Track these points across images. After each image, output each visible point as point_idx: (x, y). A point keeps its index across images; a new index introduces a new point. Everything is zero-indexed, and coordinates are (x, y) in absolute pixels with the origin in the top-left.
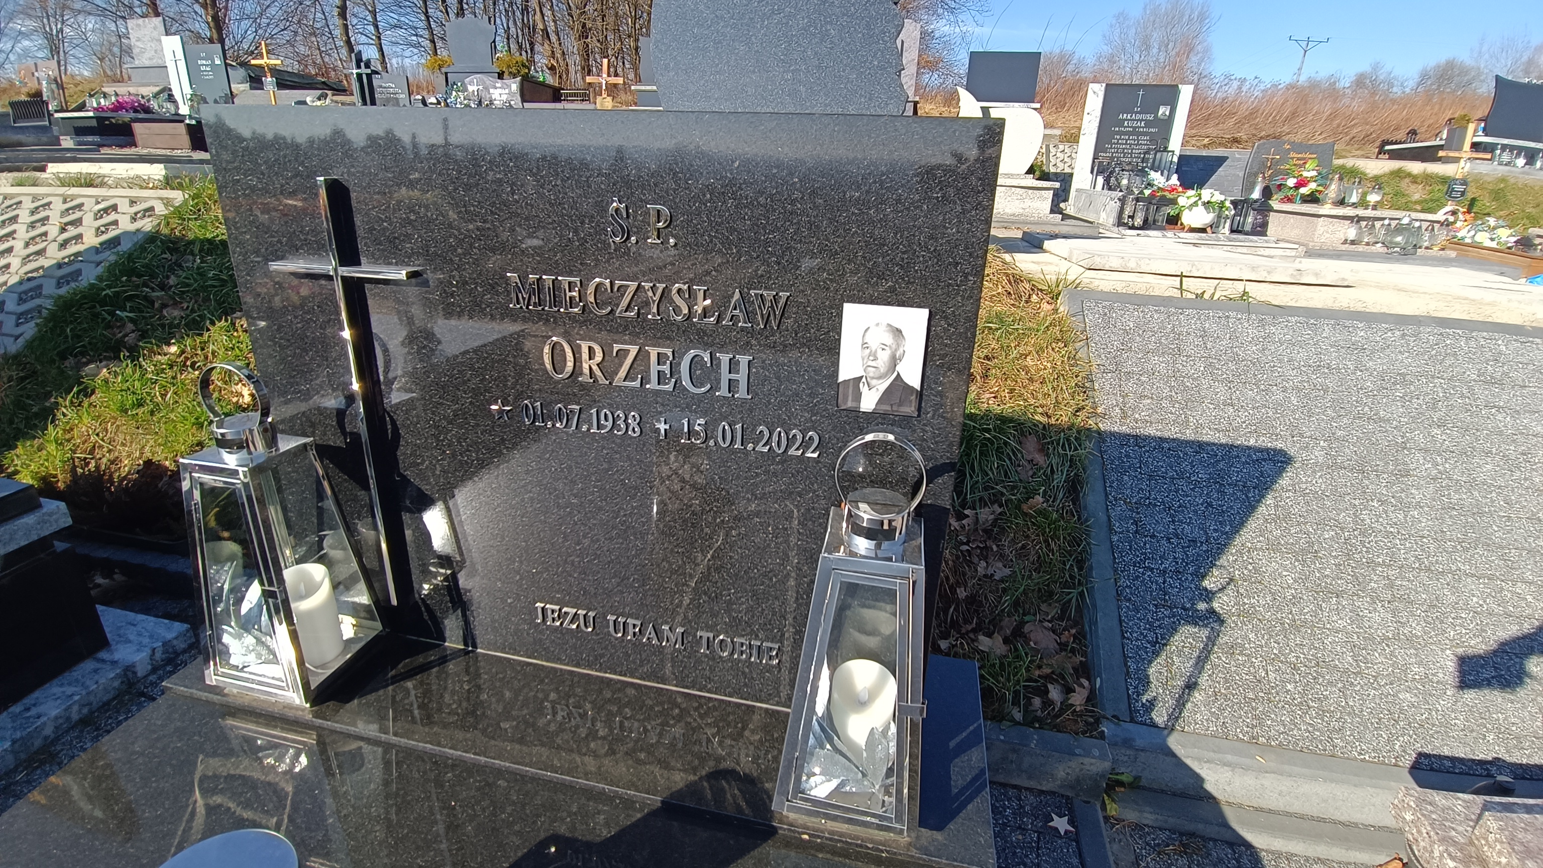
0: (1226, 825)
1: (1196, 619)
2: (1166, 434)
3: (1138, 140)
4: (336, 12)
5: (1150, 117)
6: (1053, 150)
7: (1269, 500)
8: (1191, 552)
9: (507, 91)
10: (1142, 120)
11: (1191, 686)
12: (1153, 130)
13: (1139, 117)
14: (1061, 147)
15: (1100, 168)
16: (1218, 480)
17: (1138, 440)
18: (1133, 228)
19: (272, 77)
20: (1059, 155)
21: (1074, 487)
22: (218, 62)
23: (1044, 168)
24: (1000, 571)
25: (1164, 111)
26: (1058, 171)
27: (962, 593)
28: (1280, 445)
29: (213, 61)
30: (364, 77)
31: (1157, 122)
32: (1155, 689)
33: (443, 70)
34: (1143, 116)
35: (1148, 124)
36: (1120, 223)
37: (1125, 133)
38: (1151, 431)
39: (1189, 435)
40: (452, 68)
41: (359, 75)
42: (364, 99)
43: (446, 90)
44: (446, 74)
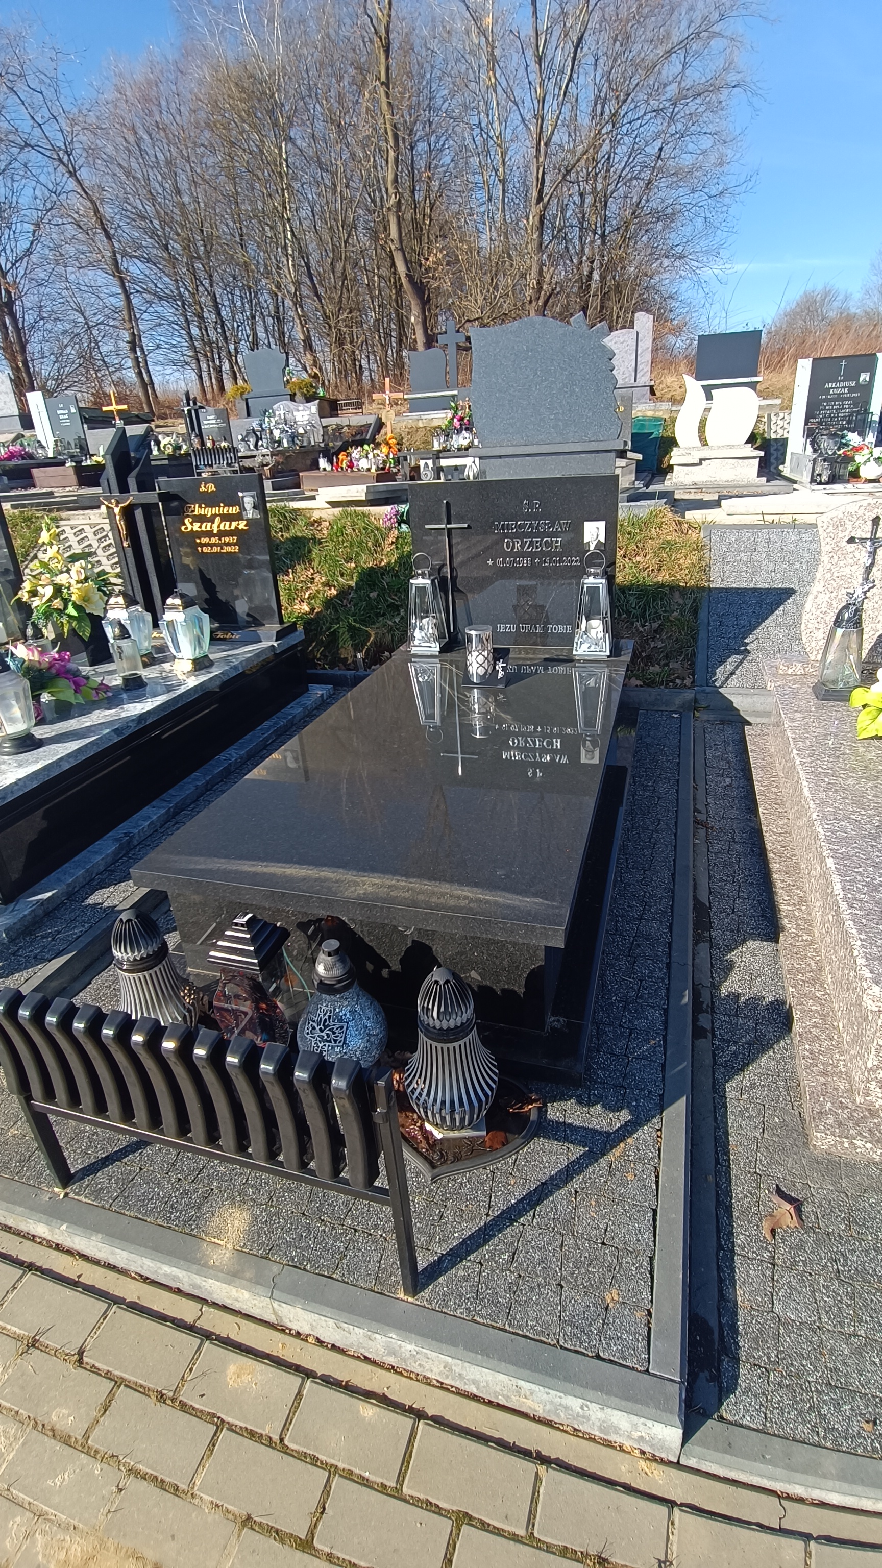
0: (740, 715)
1: (738, 652)
2: (741, 586)
3: (843, 405)
4: (127, 346)
5: (853, 384)
6: (774, 419)
7: (781, 608)
8: (742, 630)
9: (308, 412)
10: (844, 388)
11: (732, 674)
12: (856, 395)
13: (842, 384)
14: (781, 415)
15: (811, 434)
16: (760, 604)
17: (727, 590)
18: (820, 483)
19: (120, 419)
20: (779, 422)
21: (695, 612)
22: (73, 410)
23: (766, 435)
24: (660, 644)
25: (864, 377)
26: (779, 437)
27: (644, 654)
28: (792, 586)
29: (69, 410)
30: (193, 412)
31: (859, 387)
32: (718, 675)
33: (245, 396)
34: (847, 384)
35: (851, 390)
36: (813, 481)
37: (831, 400)
38: (734, 586)
39: (752, 586)
40: (251, 395)
41: (189, 411)
42: (193, 429)
43: (249, 415)
44: (247, 400)
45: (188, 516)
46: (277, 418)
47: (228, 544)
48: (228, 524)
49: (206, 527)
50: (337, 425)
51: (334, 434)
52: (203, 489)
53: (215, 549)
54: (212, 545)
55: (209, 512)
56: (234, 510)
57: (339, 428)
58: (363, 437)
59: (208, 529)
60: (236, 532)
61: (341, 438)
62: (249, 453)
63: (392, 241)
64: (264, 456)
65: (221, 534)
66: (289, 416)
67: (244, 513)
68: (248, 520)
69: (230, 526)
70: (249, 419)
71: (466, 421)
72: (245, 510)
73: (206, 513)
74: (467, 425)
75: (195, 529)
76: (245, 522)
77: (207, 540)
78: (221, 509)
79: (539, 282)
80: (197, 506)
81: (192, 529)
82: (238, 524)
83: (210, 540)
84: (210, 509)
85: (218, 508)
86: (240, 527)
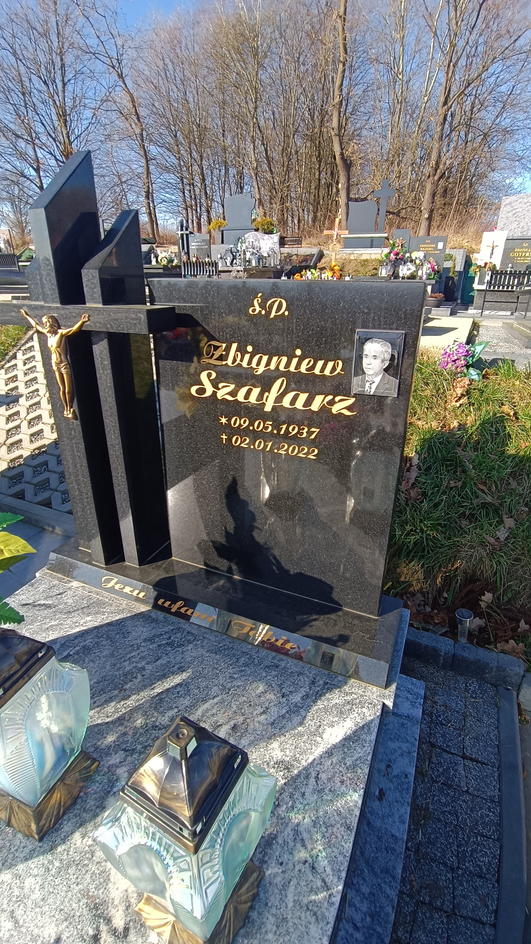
9: (270, 242)
30: (185, 236)
33: (222, 229)
40: (226, 228)
41: (182, 235)
42: (183, 248)
43: (222, 242)
44: (223, 231)
45: (208, 367)
46: (247, 244)
47: (295, 440)
48: (303, 397)
49: (247, 396)
50: (288, 254)
51: (285, 260)
53: (260, 444)
54: (255, 436)
55: (260, 364)
56: (330, 368)
57: (290, 256)
58: (308, 264)
59: (253, 398)
61: (291, 263)
62: (226, 269)
63: (333, 129)
64: (238, 271)
65: (283, 415)
66: (256, 244)
67: (356, 381)
68: (361, 397)
69: (308, 402)
70: (223, 245)
71: (400, 256)
72: (360, 371)
73: (254, 365)
74: (401, 259)
75: (220, 394)
76: (353, 400)
77: (245, 423)
78: (295, 361)
79: (437, 163)
80: (234, 346)
81: (214, 393)
82: (332, 403)
83: (252, 424)
84: (265, 358)
85: (285, 359)
86: (335, 409)
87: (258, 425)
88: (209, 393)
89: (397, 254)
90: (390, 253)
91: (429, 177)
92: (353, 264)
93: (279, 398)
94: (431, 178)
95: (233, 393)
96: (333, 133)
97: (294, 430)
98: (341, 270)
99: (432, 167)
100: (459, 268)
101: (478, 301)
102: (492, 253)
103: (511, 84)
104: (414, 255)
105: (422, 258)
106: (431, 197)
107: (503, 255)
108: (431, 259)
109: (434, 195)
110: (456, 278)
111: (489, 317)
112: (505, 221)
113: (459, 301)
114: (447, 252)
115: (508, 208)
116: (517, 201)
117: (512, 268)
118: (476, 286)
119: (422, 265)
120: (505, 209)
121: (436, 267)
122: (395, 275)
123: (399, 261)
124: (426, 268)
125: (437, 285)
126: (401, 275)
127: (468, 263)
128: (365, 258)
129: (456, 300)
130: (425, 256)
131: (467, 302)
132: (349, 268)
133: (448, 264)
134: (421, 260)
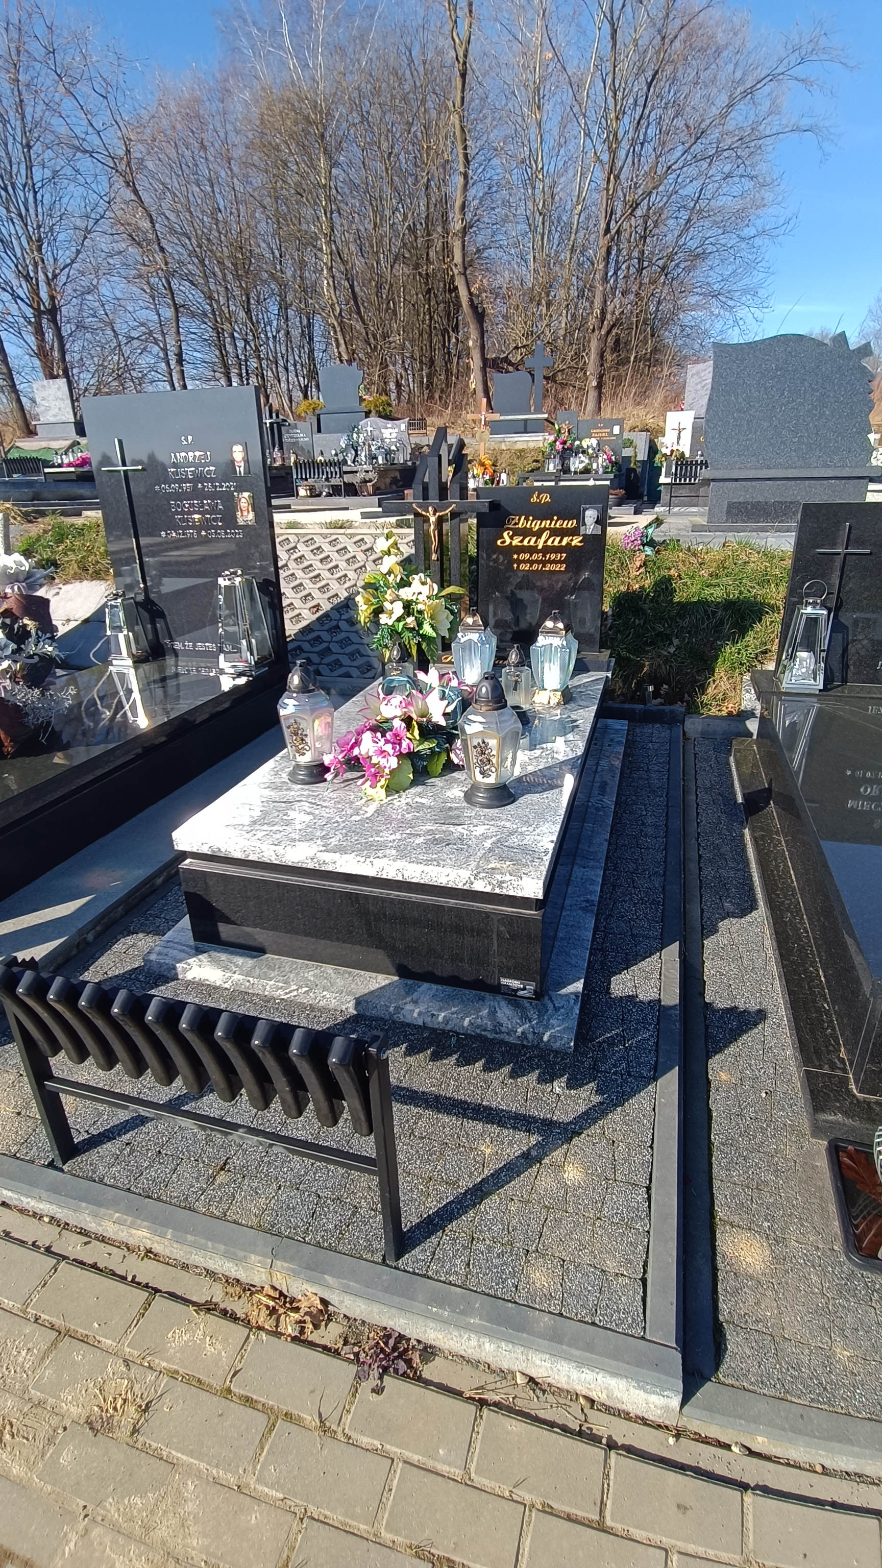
9: (397, 430)
33: (317, 412)
40: (324, 411)
43: (319, 431)
44: (319, 415)
45: (508, 529)
46: (365, 435)
47: (554, 562)
48: (558, 539)
49: (529, 542)
50: (418, 443)
52: (534, 499)
53: (535, 567)
54: (532, 563)
55: (536, 526)
56: (570, 524)
59: (532, 543)
60: (568, 548)
63: (456, 265)
65: (546, 550)
66: (376, 433)
67: (582, 528)
68: (585, 536)
69: (560, 541)
70: (322, 435)
71: (568, 444)
72: (584, 524)
73: (533, 525)
74: (570, 449)
75: (514, 543)
76: (581, 538)
77: (527, 556)
78: (553, 523)
79: (603, 312)
80: (523, 517)
81: (511, 543)
82: (572, 540)
83: (531, 556)
84: (539, 522)
85: (548, 522)
86: (573, 544)
87: (535, 557)
88: (507, 543)
89: (564, 443)
90: (555, 442)
91: (593, 330)
92: (506, 456)
93: (546, 542)
94: (597, 332)
95: (522, 541)
96: (456, 272)
97: (553, 556)
98: (493, 465)
99: (597, 317)
100: (642, 456)
101: (665, 497)
102: (679, 438)
103: (697, 184)
104: (585, 443)
105: (595, 446)
106: (598, 358)
107: (692, 440)
108: (607, 448)
109: (602, 355)
110: (639, 470)
111: (676, 514)
112: (693, 395)
113: (645, 498)
114: (626, 435)
115: (696, 379)
116: (705, 370)
117: (702, 455)
118: (663, 479)
119: (597, 456)
120: (693, 380)
121: (613, 458)
122: (566, 470)
123: (567, 453)
124: (602, 460)
125: (617, 479)
126: (572, 469)
127: (653, 450)
128: (521, 447)
129: (641, 497)
130: (598, 444)
131: (654, 499)
132: (503, 461)
133: (627, 452)
134: (594, 449)
